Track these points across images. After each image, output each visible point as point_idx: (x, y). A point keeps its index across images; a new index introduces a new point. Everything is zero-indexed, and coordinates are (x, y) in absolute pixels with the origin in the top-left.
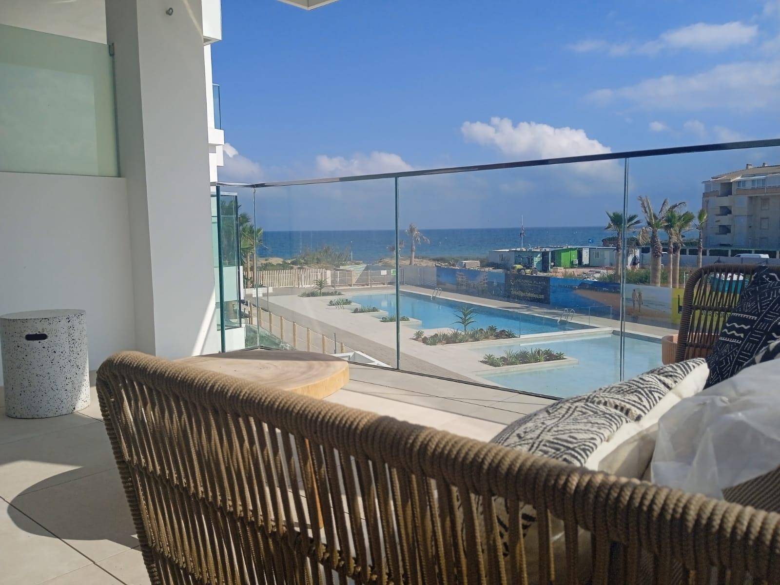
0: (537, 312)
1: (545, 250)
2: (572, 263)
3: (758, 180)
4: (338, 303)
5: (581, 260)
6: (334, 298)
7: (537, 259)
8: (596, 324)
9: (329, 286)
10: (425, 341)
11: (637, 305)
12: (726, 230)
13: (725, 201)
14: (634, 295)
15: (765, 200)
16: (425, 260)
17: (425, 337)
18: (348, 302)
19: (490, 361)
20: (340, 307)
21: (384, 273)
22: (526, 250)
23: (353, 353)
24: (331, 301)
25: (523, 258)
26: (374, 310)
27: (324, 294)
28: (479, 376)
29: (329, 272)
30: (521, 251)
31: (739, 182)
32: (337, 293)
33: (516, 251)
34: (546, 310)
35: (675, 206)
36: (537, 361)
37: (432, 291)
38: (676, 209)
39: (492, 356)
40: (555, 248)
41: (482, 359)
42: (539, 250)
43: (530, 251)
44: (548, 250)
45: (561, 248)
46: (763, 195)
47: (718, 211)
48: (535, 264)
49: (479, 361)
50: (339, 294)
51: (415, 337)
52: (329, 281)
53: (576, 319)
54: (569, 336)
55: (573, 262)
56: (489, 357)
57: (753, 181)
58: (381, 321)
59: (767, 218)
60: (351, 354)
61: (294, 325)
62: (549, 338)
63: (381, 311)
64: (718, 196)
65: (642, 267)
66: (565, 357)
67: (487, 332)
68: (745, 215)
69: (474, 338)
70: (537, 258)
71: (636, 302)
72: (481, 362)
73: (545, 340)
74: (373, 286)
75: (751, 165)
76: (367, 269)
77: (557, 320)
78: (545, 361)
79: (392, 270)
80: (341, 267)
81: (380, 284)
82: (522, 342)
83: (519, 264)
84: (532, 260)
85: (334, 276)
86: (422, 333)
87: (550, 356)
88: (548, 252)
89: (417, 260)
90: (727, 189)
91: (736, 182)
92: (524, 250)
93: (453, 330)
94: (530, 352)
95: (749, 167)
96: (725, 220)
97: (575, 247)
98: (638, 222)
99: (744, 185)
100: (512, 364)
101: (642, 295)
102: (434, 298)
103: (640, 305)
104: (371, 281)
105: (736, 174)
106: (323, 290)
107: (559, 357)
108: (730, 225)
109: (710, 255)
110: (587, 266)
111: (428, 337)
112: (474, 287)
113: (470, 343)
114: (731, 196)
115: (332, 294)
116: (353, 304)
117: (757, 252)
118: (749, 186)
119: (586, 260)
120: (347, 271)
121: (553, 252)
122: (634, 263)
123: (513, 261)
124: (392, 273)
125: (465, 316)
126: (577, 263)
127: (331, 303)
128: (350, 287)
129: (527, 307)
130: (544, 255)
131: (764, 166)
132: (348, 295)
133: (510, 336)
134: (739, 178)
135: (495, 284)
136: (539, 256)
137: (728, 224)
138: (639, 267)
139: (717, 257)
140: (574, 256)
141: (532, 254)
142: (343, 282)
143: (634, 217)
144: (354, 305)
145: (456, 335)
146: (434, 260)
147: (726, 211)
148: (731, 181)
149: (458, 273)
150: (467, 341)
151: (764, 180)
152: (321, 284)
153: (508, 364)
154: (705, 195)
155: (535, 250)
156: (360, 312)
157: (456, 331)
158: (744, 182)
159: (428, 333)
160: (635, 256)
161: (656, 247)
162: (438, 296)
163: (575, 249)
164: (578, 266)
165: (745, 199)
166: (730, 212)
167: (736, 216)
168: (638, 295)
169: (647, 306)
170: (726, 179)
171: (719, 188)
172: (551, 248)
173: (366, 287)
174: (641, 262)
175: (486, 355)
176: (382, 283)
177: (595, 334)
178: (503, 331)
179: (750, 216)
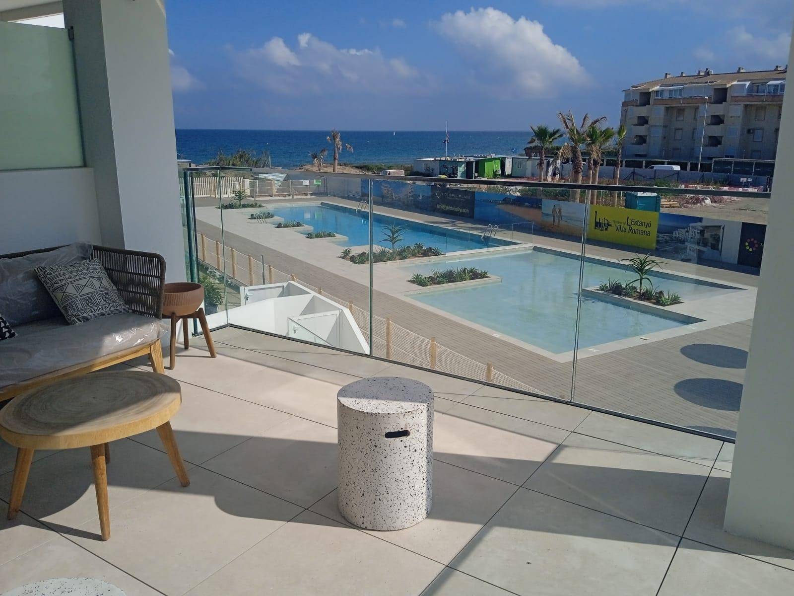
0: (462, 227)
1: (470, 160)
2: (495, 173)
3: (676, 90)
4: (259, 217)
5: (504, 170)
6: (255, 211)
7: (461, 170)
8: (519, 240)
9: (248, 196)
10: (353, 259)
11: (557, 221)
12: (642, 140)
13: (643, 111)
14: (554, 211)
15: (681, 111)
16: (347, 168)
17: (353, 256)
18: (269, 215)
19: (419, 281)
20: (262, 222)
21: (306, 183)
22: (451, 160)
23: (287, 283)
24: (252, 215)
25: (447, 168)
26: (298, 225)
27: (244, 206)
28: (407, 296)
29: (247, 181)
30: (446, 161)
31: (657, 92)
32: (258, 205)
33: (441, 160)
34: (470, 225)
35: (597, 121)
36: (462, 279)
37: (357, 203)
38: (597, 124)
39: (420, 275)
40: (479, 157)
41: (410, 279)
42: (463, 160)
43: (455, 161)
44: (472, 159)
45: (485, 157)
46: (680, 105)
47: (636, 121)
48: (459, 174)
49: (407, 281)
50: (260, 206)
51: (343, 256)
52: (248, 192)
53: (499, 235)
54: (492, 253)
55: (496, 171)
56: (417, 277)
57: (671, 91)
58: (307, 237)
59: (681, 129)
60: (285, 284)
61: (217, 244)
62: (473, 255)
63: (306, 226)
64: (637, 106)
65: (562, 178)
66: (488, 275)
67: (414, 250)
68: (661, 126)
69: (402, 255)
70: (461, 168)
71: (556, 218)
72: (409, 281)
73: (470, 257)
74: (296, 197)
75: (670, 74)
76: (288, 178)
77: (481, 236)
78: (470, 279)
79: (315, 181)
80: (260, 176)
81: (303, 194)
82: (448, 260)
83: (444, 174)
84: (457, 170)
85: (252, 185)
86: (349, 251)
87: (475, 275)
88: (473, 162)
89: (339, 167)
90: (646, 98)
91: (655, 91)
92: (449, 159)
93: (380, 247)
94: (456, 271)
95: (668, 76)
96: (642, 130)
97: (499, 156)
98: (561, 136)
99: (661, 95)
100: (439, 283)
101: (562, 211)
102: (359, 211)
103: (559, 221)
104: (293, 191)
105: (655, 83)
106: (243, 202)
107: (483, 276)
108: (646, 136)
109: (626, 166)
110: (509, 176)
111: (355, 255)
112: (399, 200)
113: (398, 261)
114: (649, 106)
115: (252, 206)
116: (275, 217)
117: (669, 163)
118: (666, 96)
119: (508, 171)
120: (267, 180)
121: (477, 162)
122: (554, 174)
123: (437, 171)
124: (315, 183)
125: (393, 233)
126: (500, 173)
127: (252, 217)
128: (271, 198)
129: (453, 222)
130: (469, 164)
131: (681, 76)
132: (270, 208)
133: (436, 253)
134: (657, 88)
135: (421, 198)
136: (463, 166)
137: (644, 134)
138: (558, 177)
139: (632, 169)
140: (497, 165)
141: (456, 164)
142: (263, 193)
143: (558, 131)
144: (277, 219)
145: (383, 253)
146: (357, 167)
147: (643, 121)
148: (650, 91)
149: (383, 184)
150: (394, 259)
151: (681, 90)
152: (240, 195)
153: (435, 284)
154: (625, 104)
155: (460, 160)
156: (284, 227)
157: (384, 248)
158: (662, 91)
159: (356, 250)
160: (555, 167)
161: (578, 163)
162: (363, 210)
163: (498, 159)
164: (501, 177)
165: (662, 108)
166: (647, 122)
167: (652, 126)
168: (558, 210)
169: (566, 221)
170: (645, 88)
171: (637, 98)
172: (475, 157)
173: (287, 197)
174: (560, 173)
175: (414, 275)
176: (305, 194)
177: (517, 250)
178: (430, 249)
179: (665, 126)
